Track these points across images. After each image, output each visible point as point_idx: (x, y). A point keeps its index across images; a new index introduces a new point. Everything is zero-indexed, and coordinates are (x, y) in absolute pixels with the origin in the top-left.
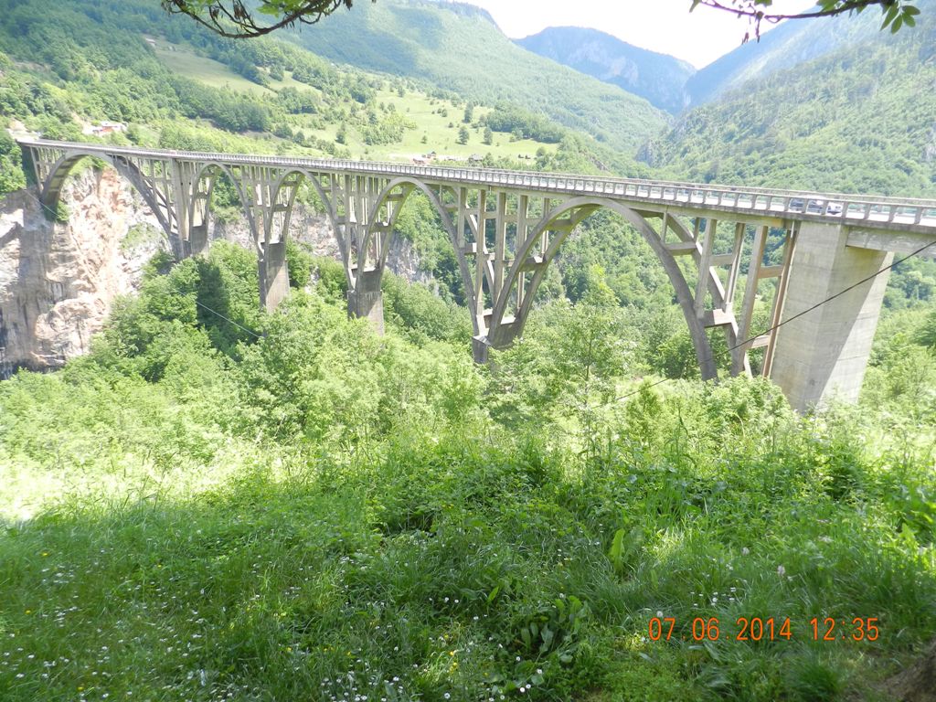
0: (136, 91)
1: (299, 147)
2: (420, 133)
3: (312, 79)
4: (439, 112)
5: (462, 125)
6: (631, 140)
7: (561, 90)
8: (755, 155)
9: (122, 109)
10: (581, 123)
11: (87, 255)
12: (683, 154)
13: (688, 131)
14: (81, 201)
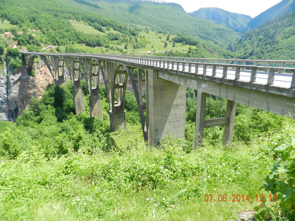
0: (64, 36)
1: (111, 50)
2: (152, 44)
3: (119, 30)
4: (159, 38)
5: (166, 41)
6: (227, 43)
7: (203, 28)
8: (268, 46)
9: (57, 42)
10: (210, 39)
11: (41, 85)
12: (244, 47)
13: (246, 39)
14: (39, 69)
